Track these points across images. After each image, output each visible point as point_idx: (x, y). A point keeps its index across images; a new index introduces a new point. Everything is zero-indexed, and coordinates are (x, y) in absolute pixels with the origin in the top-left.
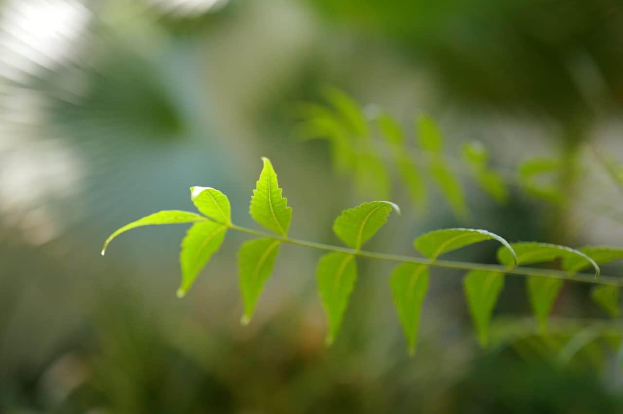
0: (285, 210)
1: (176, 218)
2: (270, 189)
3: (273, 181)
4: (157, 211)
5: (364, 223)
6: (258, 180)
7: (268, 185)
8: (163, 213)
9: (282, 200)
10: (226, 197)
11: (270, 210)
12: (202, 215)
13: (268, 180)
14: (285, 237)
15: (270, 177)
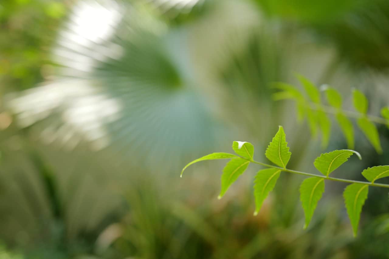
0: (287, 154)
1: (222, 156)
2: (281, 142)
3: (283, 138)
4: (212, 153)
5: (333, 161)
6: (274, 137)
7: (279, 140)
8: (214, 154)
9: (286, 148)
10: (253, 146)
11: (279, 153)
12: (238, 155)
13: (280, 138)
14: (284, 169)
15: (282, 136)
